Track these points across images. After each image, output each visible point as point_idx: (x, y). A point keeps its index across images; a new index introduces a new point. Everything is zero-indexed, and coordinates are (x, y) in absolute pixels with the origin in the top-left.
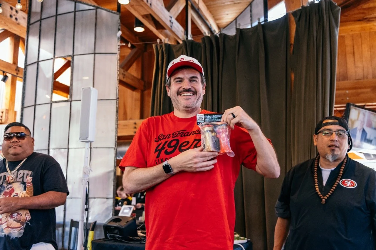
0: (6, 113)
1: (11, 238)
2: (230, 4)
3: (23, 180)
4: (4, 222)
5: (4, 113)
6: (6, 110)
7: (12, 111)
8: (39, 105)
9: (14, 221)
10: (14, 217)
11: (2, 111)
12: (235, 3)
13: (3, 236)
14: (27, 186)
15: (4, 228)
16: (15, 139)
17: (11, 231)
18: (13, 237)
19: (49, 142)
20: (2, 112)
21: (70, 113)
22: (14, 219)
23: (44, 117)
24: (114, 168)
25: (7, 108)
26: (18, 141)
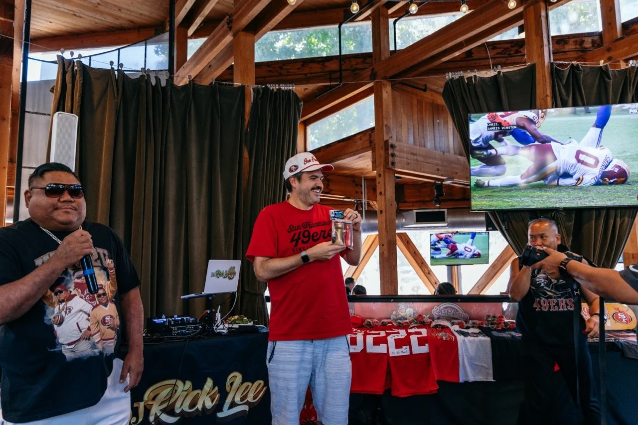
1: (105, 355)
2: (66, 13)
3: (102, 263)
4: (95, 332)
9: (108, 328)
10: (108, 323)
12: (75, 15)
13: (98, 354)
14: (110, 274)
15: (96, 341)
16: (66, 197)
17: (105, 345)
18: (106, 354)
22: (108, 325)
26: (72, 200)
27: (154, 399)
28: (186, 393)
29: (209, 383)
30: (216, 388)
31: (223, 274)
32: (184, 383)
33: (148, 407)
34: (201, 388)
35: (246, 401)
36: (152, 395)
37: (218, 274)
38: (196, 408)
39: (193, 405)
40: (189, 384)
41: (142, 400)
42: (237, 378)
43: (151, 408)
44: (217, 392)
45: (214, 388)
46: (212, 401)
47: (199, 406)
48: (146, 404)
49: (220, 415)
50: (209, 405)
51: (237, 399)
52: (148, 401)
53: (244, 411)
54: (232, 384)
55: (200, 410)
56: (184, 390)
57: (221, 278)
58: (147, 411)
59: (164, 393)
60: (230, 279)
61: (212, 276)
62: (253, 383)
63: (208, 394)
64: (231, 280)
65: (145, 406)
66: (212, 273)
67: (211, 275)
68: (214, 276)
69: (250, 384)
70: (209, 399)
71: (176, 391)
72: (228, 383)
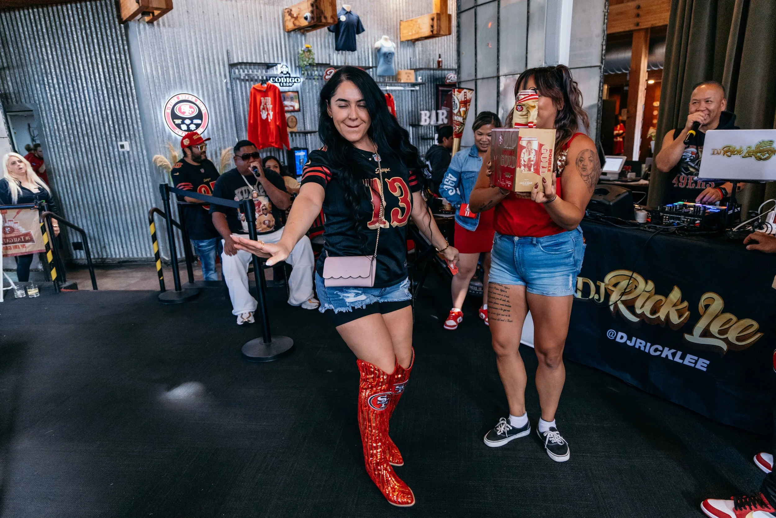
0: (437, 20)
5: (435, 20)
6: (438, 14)
7: (444, 15)
8: (482, 4)
11: (432, 17)
19: (498, 64)
20: (433, 19)
21: (528, 12)
23: (490, 25)
24: (599, 101)
25: (439, 12)
27: (615, 285)
28: (648, 295)
29: (676, 294)
30: (686, 304)
31: (739, 152)
32: (646, 283)
33: (609, 292)
34: (666, 295)
35: (725, 336)
36: (614, 281)
37: (729, 151)
38: (657, 315)
39: (654, 311)
40: (651, 286)
41: (603, 282)
42: (716, 302)
43: (612, 293)
44: (687, 308)
45: (682, 301)
46: (680, 316)
47: (662, 315)
48: (606, 287)
49: (687, 337)
50: (675, 319)
51: (714, 329)
52: (609, 285)
53: (720, 348)
54: (707, 307)
55: (663, 320)
56: (646, 290)
57: (736, 158)
58: (608, 295)
59: (624, 284)
60: (760, 159)
61: (713, 154)
62: (739, 318)
63: (675, 305)
64: (761, 162)
65: (605, 289)
66: (714, 150)
67: (711, 152)
68: (718, 153)
69: (734, 319)
70: (676, 313)
71: (636, 287)
72: (702, 303)
